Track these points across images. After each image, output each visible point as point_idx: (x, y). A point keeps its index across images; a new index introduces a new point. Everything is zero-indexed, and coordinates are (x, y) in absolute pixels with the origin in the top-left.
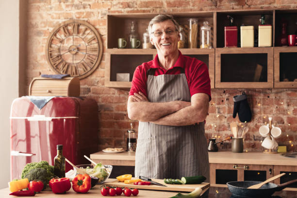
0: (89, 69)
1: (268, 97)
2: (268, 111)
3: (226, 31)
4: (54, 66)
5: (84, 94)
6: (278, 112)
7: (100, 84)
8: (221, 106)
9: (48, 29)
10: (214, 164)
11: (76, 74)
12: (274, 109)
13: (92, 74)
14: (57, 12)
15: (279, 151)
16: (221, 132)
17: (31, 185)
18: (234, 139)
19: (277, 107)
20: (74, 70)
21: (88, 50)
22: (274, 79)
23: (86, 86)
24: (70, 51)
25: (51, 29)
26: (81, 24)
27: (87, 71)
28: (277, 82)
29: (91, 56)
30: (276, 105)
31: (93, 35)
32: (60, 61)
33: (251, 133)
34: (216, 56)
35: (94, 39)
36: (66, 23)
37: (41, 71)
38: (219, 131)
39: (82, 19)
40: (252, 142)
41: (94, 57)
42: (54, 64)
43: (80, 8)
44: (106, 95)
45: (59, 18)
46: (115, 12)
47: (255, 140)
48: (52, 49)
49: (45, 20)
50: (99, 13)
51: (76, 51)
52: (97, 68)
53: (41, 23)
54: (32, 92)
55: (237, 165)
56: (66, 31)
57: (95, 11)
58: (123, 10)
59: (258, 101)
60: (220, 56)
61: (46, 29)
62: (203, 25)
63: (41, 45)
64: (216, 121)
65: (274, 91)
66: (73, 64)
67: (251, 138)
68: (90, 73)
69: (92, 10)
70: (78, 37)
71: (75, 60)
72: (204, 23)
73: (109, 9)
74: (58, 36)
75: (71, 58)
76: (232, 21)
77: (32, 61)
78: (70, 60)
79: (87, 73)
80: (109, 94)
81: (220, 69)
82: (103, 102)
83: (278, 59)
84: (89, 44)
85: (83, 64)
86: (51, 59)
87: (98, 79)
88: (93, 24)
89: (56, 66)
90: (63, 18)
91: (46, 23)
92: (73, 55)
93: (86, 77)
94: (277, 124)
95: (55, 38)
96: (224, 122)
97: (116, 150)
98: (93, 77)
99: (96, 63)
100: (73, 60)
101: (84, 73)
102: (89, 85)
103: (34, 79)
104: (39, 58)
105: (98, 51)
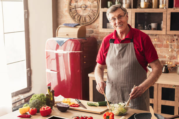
0: (92, 19)
5: (90, 34)
8: (173, 44)
11: (85, 22)
13: (94, 22)
16: (172, 60)
18: (178, 66)
20: (84, 20)
21: (92, 7)
23: (91, 29)
27: (91, 20)
29: (93, 11)
32: (76, 14)
35: (95, 0)
38: (171, 59)
41: (95, 12)
42: (73, 16)
44: (102, 35)
48: (71, 7)
51: (85, 8)
52: (97, 18)
63: (65, 4)
64: (169, 53)
66: (83, 16)
68: (93, 21)
71: (85, 13)
75: (82, 12)
77: (60, 13)
78: (81, 14)
80: (104, 34)
82: (100, 39)
84: (93, 3)
85: (89, 16)
86: (71, 13)
87: (98, 25)
89: (74, 17)
92: (83, 10)
93: (91, 24)
96: (174, 54)
98: (95, 24)
99: (96, 15)
100: (83, 13)
101: (89, 21)
102: (93, 29)
103: (59, 26)
104: (64, 12)
105: (97, 8)
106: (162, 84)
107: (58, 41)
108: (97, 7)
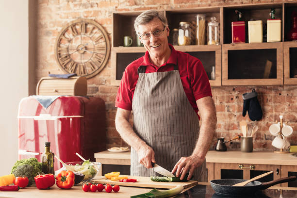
0: (97, 68)
1: (280, 94)
2: (280, 109)
3: (234, 27)
4: (63, 66)
5: (92, 93)
6: (290, 110)
7: (108, 83)
8: (230, 104)
9: (57, 29)
10: (219, 163)
11: (84, 73)
12: (286, 107)
13: (99, 73)
14: (65, 12)
15: (291, 151)
16: (230, 132)
17: (16, 181)
18: (243, 138)
19: (289, 105)
20: (82, 70)
21: (96, 49)
22: (284, 76)
23: (94, 85)
24: (78, 50)
25: (60, 29)
26: (88, 23)
27: (94, 70)
28: (287, 78)
29: (99, 55)
30: (288, 103)
31: (101, 34)
32: (68, 60)
33: (262, 132)
34: (223, 52)
35: (102, 38)
36: (74, 22)
37: (50, 71)
38: (228, 130)
39: (89, 18)
40: (264, 141)
41: (102, 56)
42: (63, 64)
43: (88, 7)
44: (113, 94)
45: (67, 18)
46: (122, 10)
47: (266, 139)
48: (60, 49)
49: (54, 20)
50: (106, 11)
51: (84, 50)
52: (105, 66)
53: (50, 23)
54: (40, 91)
55: (243, 165)
56: (74, 31)
57: (103, 9)
58: (130, 8)
59: (269, 98)
60: (227, 52)
61: (54, 29)
62: (211, 21)
63: (50, 45)
64: (225, 120)
65: (285, 88)
66: (81, 63)
67: (262, 137)
68: (97, 72)
69: (99, 9)
70: (85, 36)
71: (84, 59)
72: (212, 19)
73: (116, 7)
74: (66, 35)
75: (80, 57)
76: (240, 16)
77: (42, 61)
78: (78, 59)
79: (95, 72)
81: (227, 66)
82: (110, 101)
83: (288, 54)
84: (97, 43)
85: (91, 63)
86: (59, 59)
87: (106, 78)
88: (100, 23)
89: (65, 66)
90: (71, 17)
91: (55, 23)
92: (81, 54)
93: (95, 76)
94: (289, 123)
95: (63, 38)
96: (234, 121)
97: (121, 149)
98: (101, 76)
99: (103, 62)
100: (81, 59)
101: (92, 72)
102: (97, 84)
103: (42, 79)
104: (48, 58)
105: (105, 50)
106: (221, 163)
107: (41, 100)
108: (105, 48)
